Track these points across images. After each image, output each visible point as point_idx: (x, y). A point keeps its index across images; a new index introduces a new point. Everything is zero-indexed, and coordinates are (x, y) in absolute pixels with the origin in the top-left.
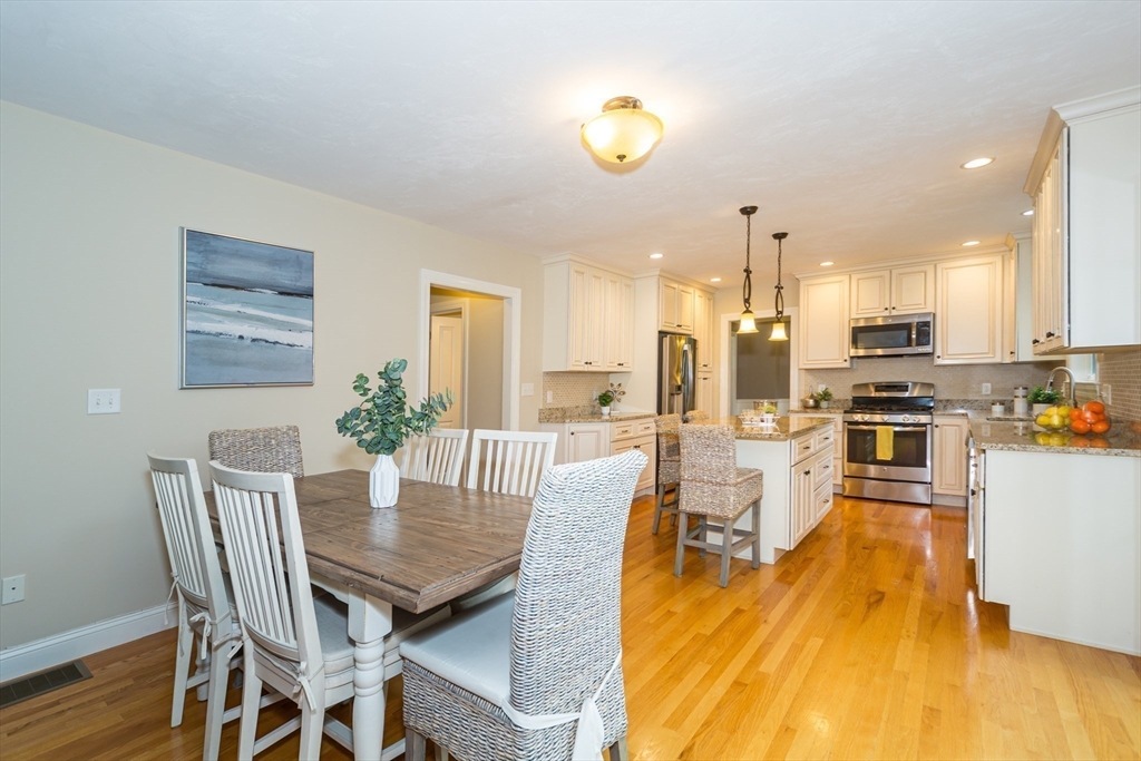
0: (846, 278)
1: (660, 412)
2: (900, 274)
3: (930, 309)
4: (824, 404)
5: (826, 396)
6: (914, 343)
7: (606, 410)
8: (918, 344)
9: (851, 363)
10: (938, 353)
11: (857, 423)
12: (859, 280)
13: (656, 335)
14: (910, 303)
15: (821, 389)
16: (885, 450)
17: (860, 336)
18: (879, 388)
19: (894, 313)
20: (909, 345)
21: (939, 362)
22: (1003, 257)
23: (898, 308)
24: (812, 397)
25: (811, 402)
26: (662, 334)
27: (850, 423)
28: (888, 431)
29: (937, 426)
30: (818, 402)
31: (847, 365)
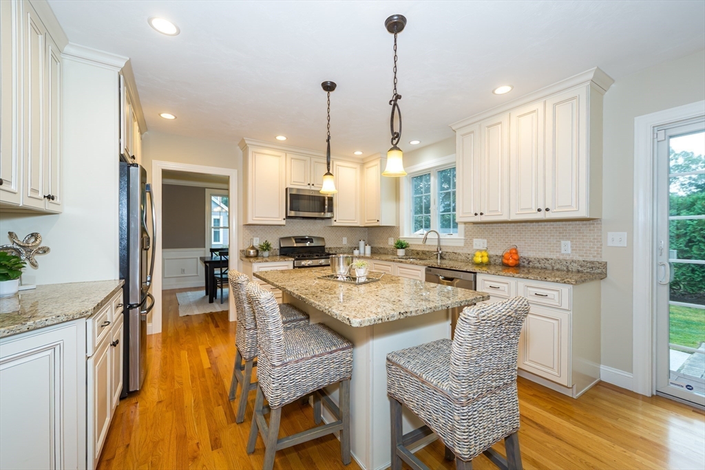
5: (267, 247)
19: (313, 188)
25: (252, 252)
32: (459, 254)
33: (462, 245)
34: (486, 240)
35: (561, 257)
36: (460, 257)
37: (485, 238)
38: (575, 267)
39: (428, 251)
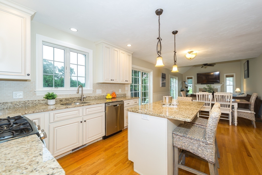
32: (91, 97)
33: (92, 92)
34: (101, 90)
35: (119, 94)
36: (92, 98)
37: (101, 89)
38: (122, 96)
39: (71, 98)
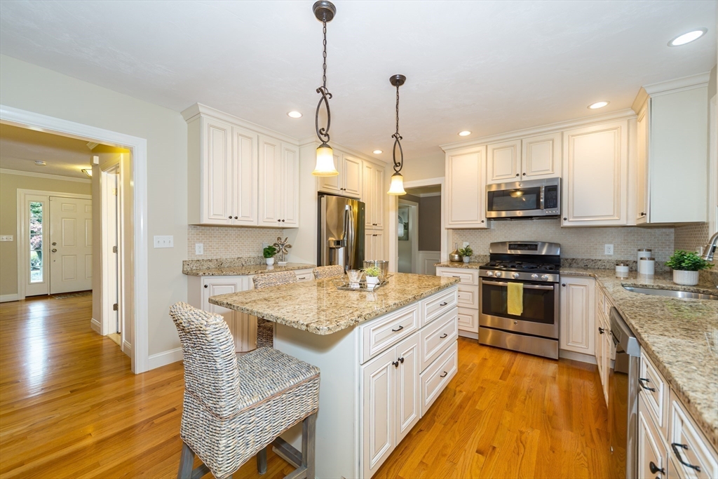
0: (482, 148)
1: (319, 264)
2: (530, 143)
3: (557, 175)
4: (466, 259)
5: (468, 252)
6: (542, 206)
7: (270, 261)
8: (546, 207)
9: (489, 225)
10: (564, 216)
11: (491, 279)
12: (494, 149)
13: (316, 195)
14: (539, 170)
15: (464, 246)
16: (515, 305)
17: (496, 199)
18: (513, 246)
20: (538, 207)
21: (565, 224)
22: (628, 121)
23: (528, 174)
24: (457, 252)
25: (456, 257)
26: (321, 194)
27: (485, 278)
28: (518, 288)
29: (564, 285)
30: (461, 257)
31: (484, 225)
